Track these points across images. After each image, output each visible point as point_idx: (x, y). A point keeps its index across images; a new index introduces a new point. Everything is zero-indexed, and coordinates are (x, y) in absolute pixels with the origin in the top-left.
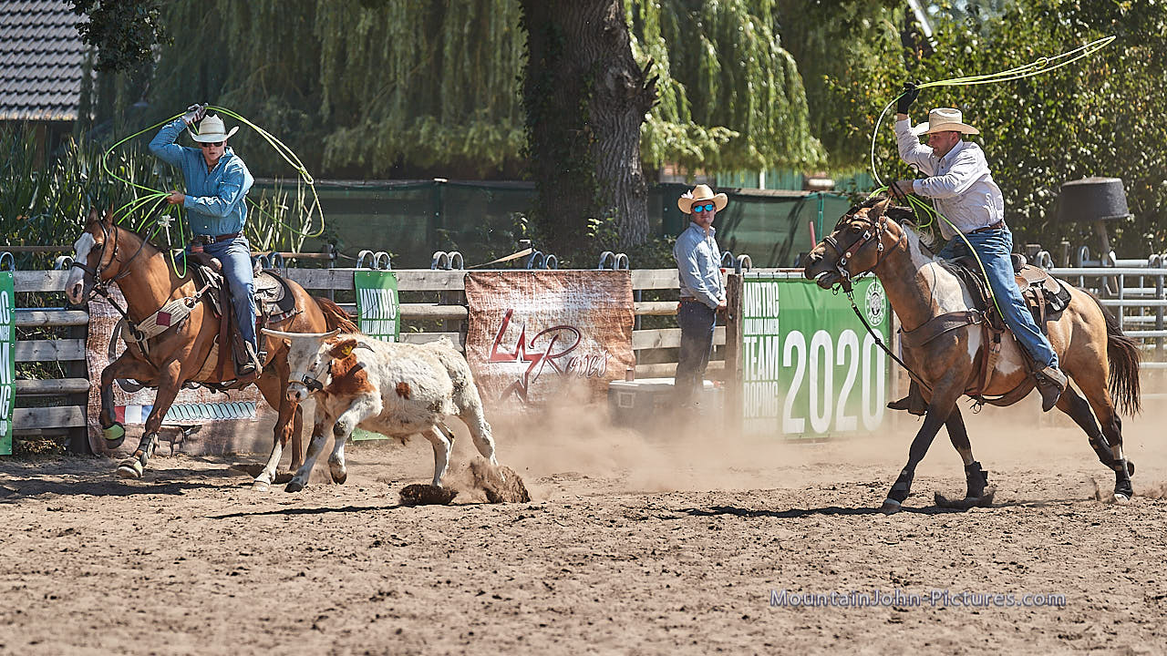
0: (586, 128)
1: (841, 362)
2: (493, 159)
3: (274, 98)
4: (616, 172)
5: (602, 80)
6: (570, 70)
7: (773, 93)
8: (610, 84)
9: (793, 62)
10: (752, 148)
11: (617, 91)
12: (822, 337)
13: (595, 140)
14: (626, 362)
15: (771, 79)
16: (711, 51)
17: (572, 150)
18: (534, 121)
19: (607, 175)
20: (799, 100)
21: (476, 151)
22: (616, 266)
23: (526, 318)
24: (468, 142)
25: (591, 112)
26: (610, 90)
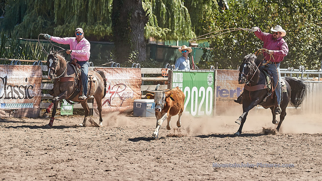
0: (129, 27)
1: (200, 96)
2: (102, 35)
3: (40, 17)
4: (137, 40)
5: (134, 14)
6: (125, 11)
7: (181, 19)
8: (136, 15)
9: (187, 10)
10: (175, 34)
11: (138, 17)
12: (195, 89)
13: (131, 31)
14: (139, 95)
15: (181, 15)
16: (164, 6)
17: (125, 33)
18: (114, 25)
19: (134, 41)
20: (189, 21)
21: (97, 33)
22: (137, 67)
23: (111, 81)
24: (95, 30)
25: (131, 23)
26: (136, 17)
